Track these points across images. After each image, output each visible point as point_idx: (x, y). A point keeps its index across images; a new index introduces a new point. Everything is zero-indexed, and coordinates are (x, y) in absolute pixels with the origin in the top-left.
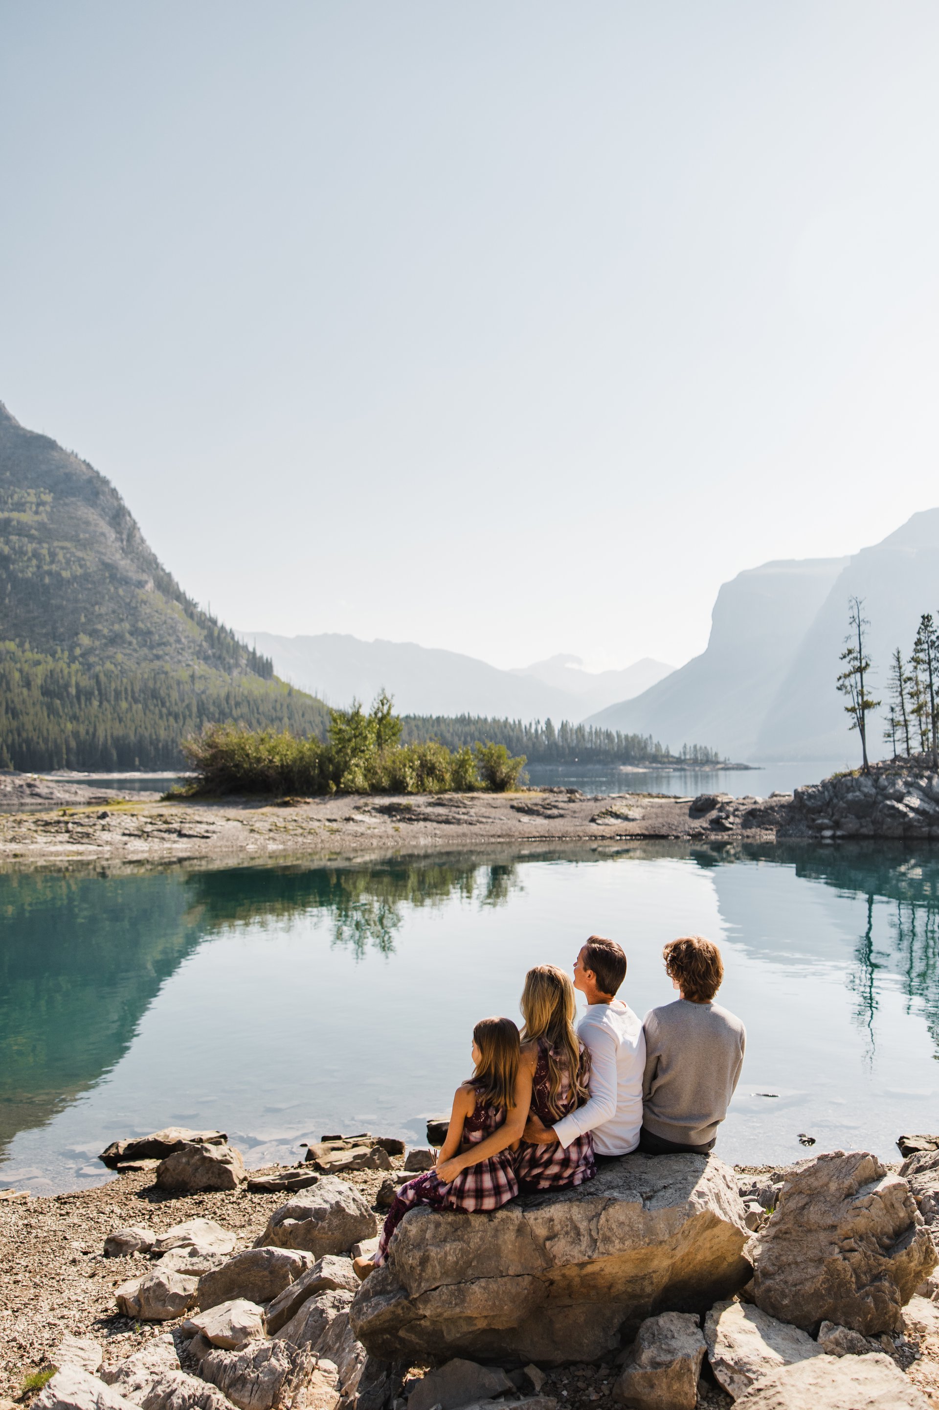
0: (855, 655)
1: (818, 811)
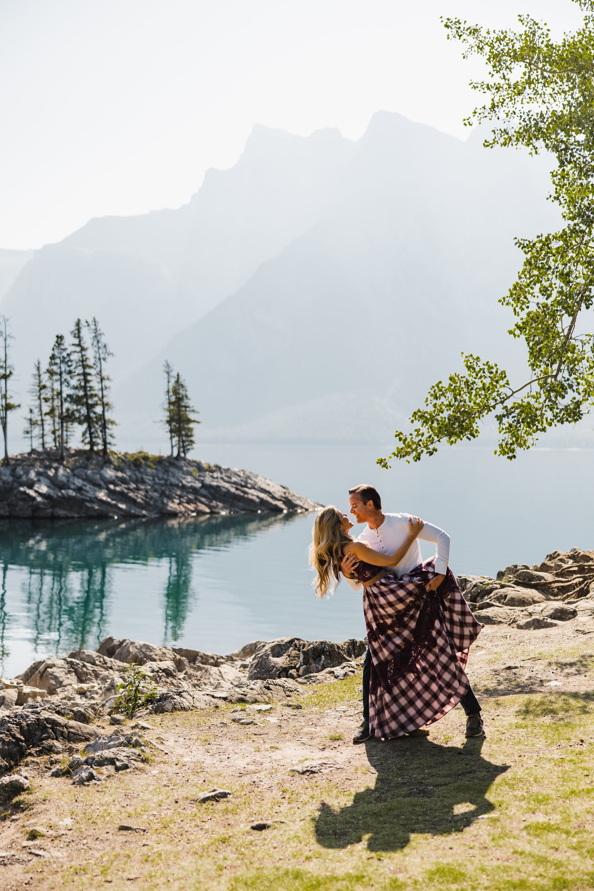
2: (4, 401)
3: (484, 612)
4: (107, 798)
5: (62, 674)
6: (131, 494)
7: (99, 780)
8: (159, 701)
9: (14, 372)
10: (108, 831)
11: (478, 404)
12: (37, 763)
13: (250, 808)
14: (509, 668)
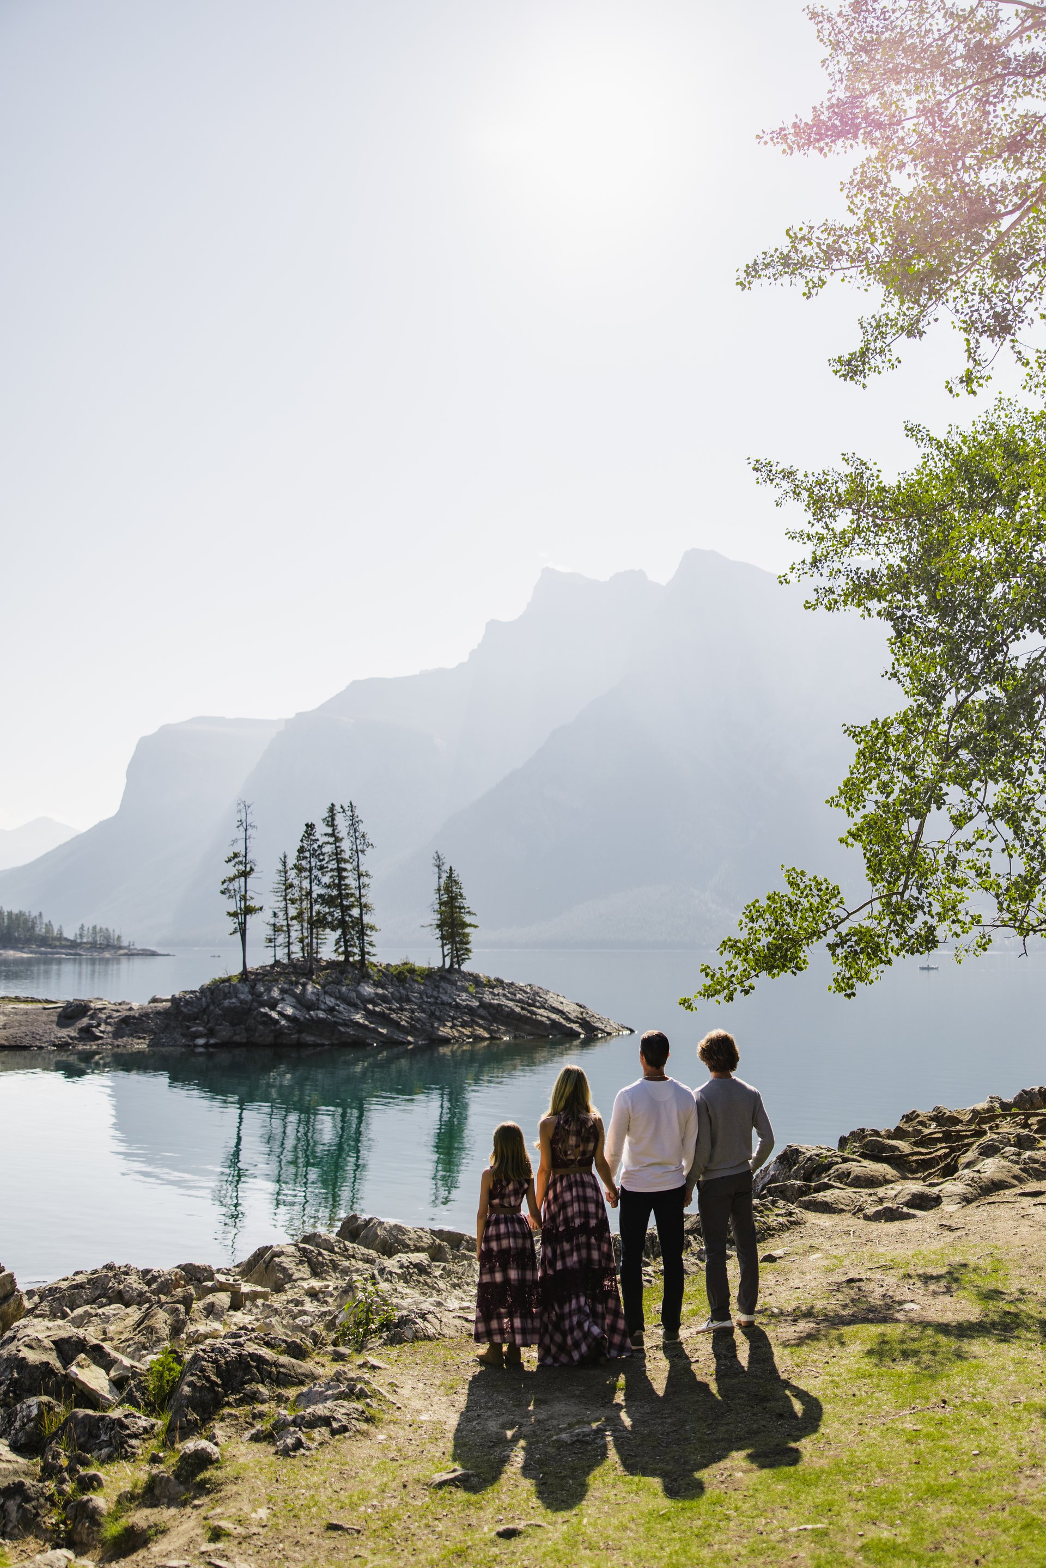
0: (240, 859)
1: (194, 1018)
2: (243, 903)
3: (821, 1196)
4: (316, 1479)
5: (292, 1265)
6: (394, 1016)
7: (309, 1449)
8: (397, 1325)
9: (256, 869)
10: (313, 1529)
11: (805, 930)
12: (236, 1416)
13: (499, 1499)
14: (851, 1281)
